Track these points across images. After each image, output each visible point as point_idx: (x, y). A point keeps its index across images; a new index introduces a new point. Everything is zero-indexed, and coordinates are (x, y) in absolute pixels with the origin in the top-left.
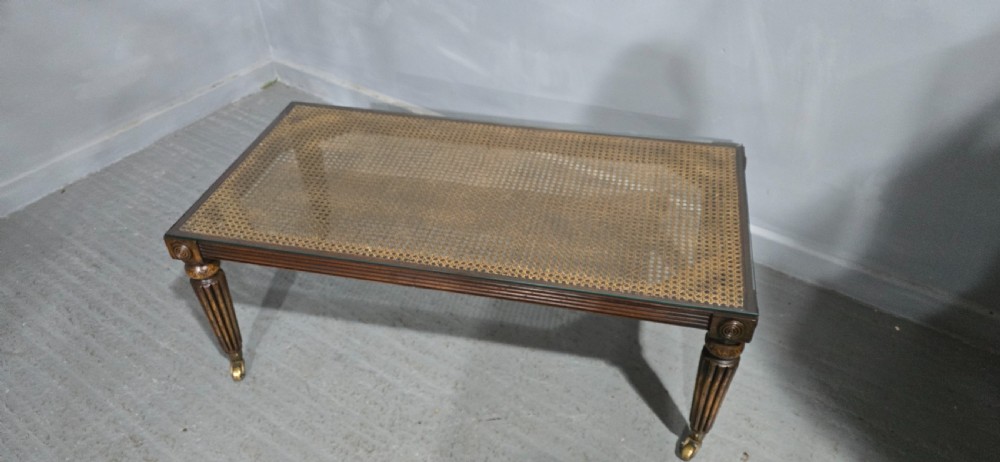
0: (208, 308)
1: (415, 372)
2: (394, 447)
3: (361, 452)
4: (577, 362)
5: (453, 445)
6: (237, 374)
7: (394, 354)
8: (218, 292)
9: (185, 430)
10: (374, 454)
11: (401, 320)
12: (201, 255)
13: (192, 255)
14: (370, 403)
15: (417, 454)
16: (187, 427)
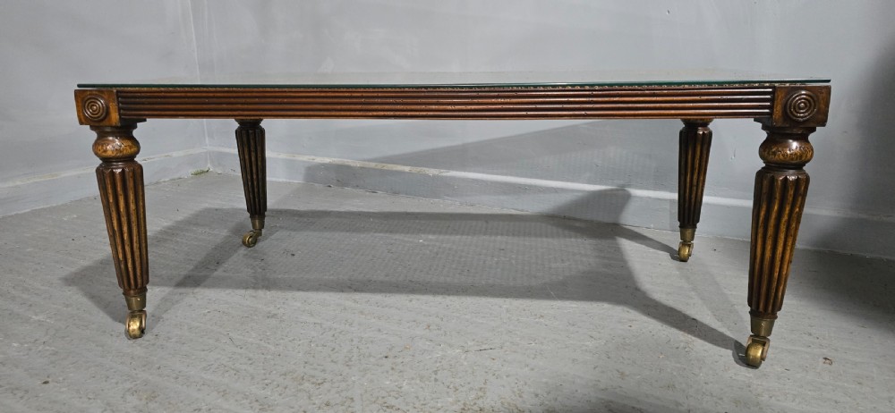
0: (113, 209)
1: (373, 320)
2: (353, 378)
3: (307, 385)
4: (574, 306)
5: (436, 373)
6: (135, 326)
7: (345, 309)
8: (130, 184)
9: (46, 383)
10: (326, 385)
11: (350, 288)
12: (120, 114)
13: (108, 113)
14: (317, 346)
15: (388, 383)
16: (49, 380)
